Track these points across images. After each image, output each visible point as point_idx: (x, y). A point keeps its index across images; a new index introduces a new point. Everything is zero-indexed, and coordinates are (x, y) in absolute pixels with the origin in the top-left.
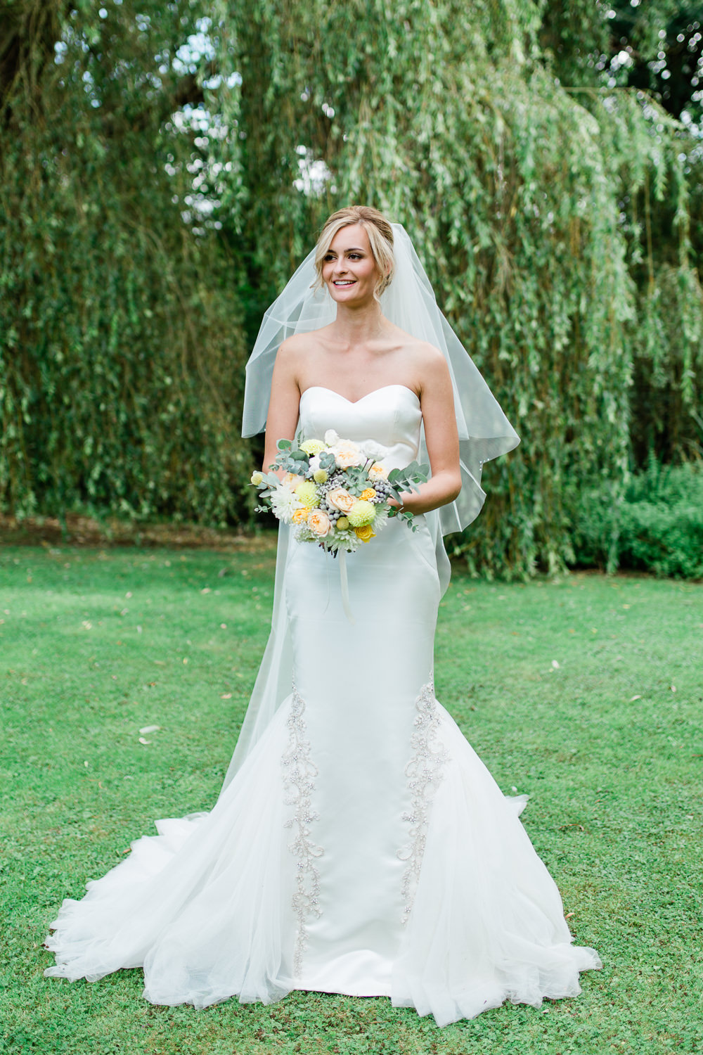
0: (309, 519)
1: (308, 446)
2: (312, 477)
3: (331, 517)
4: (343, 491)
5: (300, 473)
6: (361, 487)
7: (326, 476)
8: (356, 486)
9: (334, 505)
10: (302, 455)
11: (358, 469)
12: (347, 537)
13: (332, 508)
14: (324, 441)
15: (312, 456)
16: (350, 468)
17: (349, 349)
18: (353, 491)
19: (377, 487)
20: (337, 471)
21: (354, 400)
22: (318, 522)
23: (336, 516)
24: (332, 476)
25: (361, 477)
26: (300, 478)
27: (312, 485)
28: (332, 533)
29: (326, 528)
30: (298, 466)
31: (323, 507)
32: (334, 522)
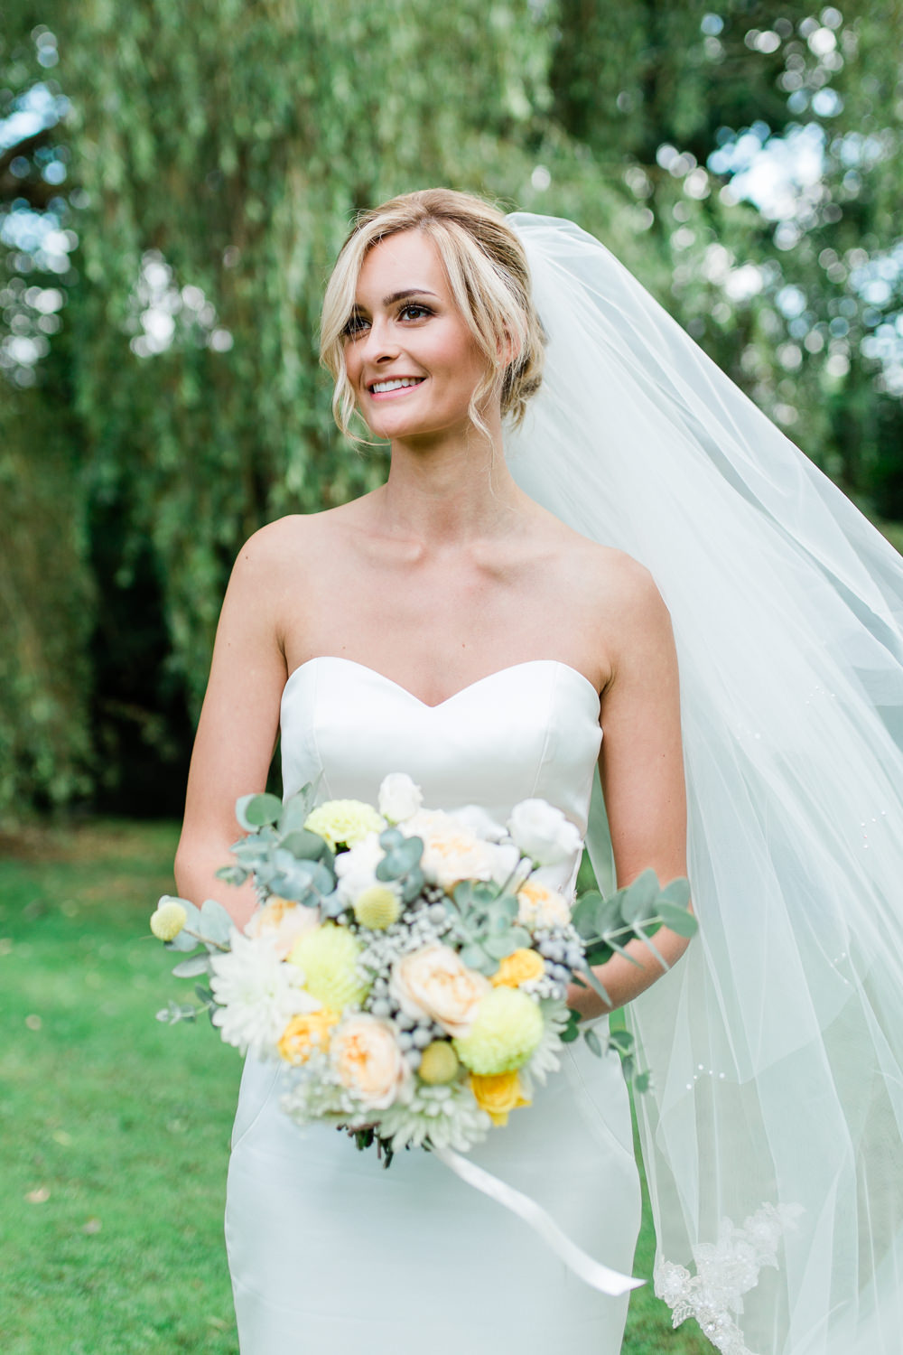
0: (337, 1047)
1: (328, 820)
2: (349, 912)
3: (406, 1040)
4: (443, 956)
5: (307, 900)
6: (493, 945)
7: (396, 908)
8: (481, 940)
9: (419, 1002)
10: (314, 846)
11: (485, 891)
12: (449, 1107)
13: (410, 1012)
14: (377, 807)
15: (342, 849)
16: (463, 883)
17: (420, 562)
18: (475, 954)
19: (547, 948)
20: (425, 893)
21: (433, 697)
22: (363, 1057)
23: (422, 1036)
24: (410, 906)
25: (495, 912)
26: (305, 915)
27: (342, 938)
28: (407, 1095)
29: (388, 1078)
30: (302, 875)
31: (381, 1007)
32: (414, 1058)
